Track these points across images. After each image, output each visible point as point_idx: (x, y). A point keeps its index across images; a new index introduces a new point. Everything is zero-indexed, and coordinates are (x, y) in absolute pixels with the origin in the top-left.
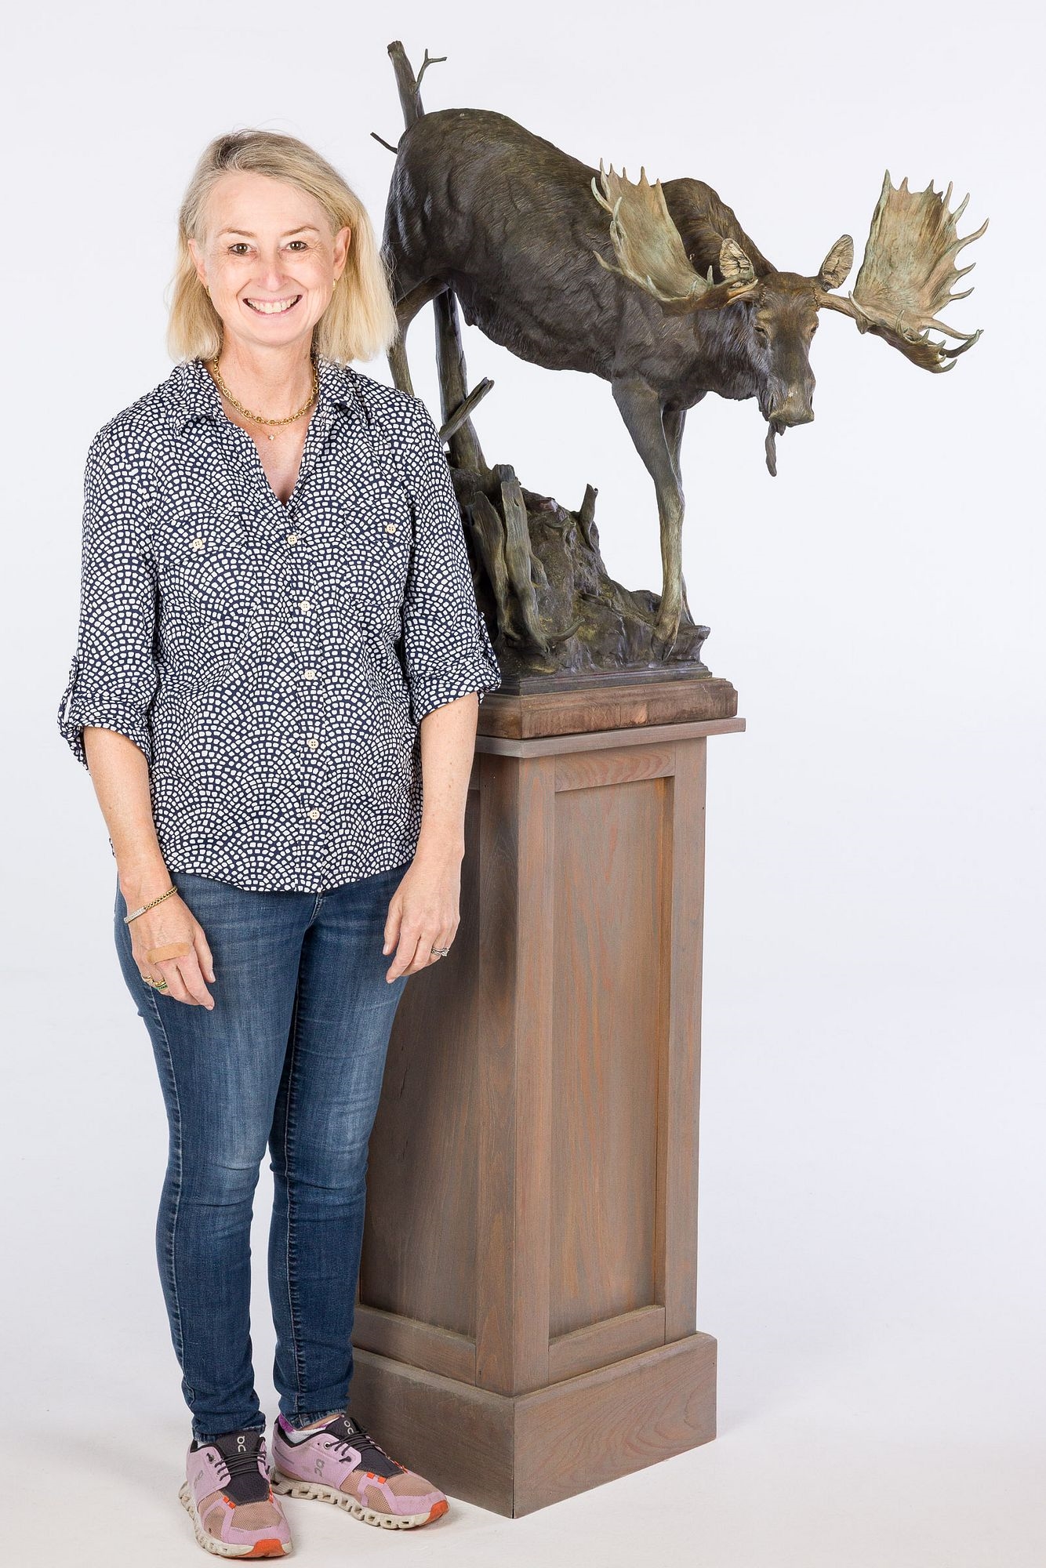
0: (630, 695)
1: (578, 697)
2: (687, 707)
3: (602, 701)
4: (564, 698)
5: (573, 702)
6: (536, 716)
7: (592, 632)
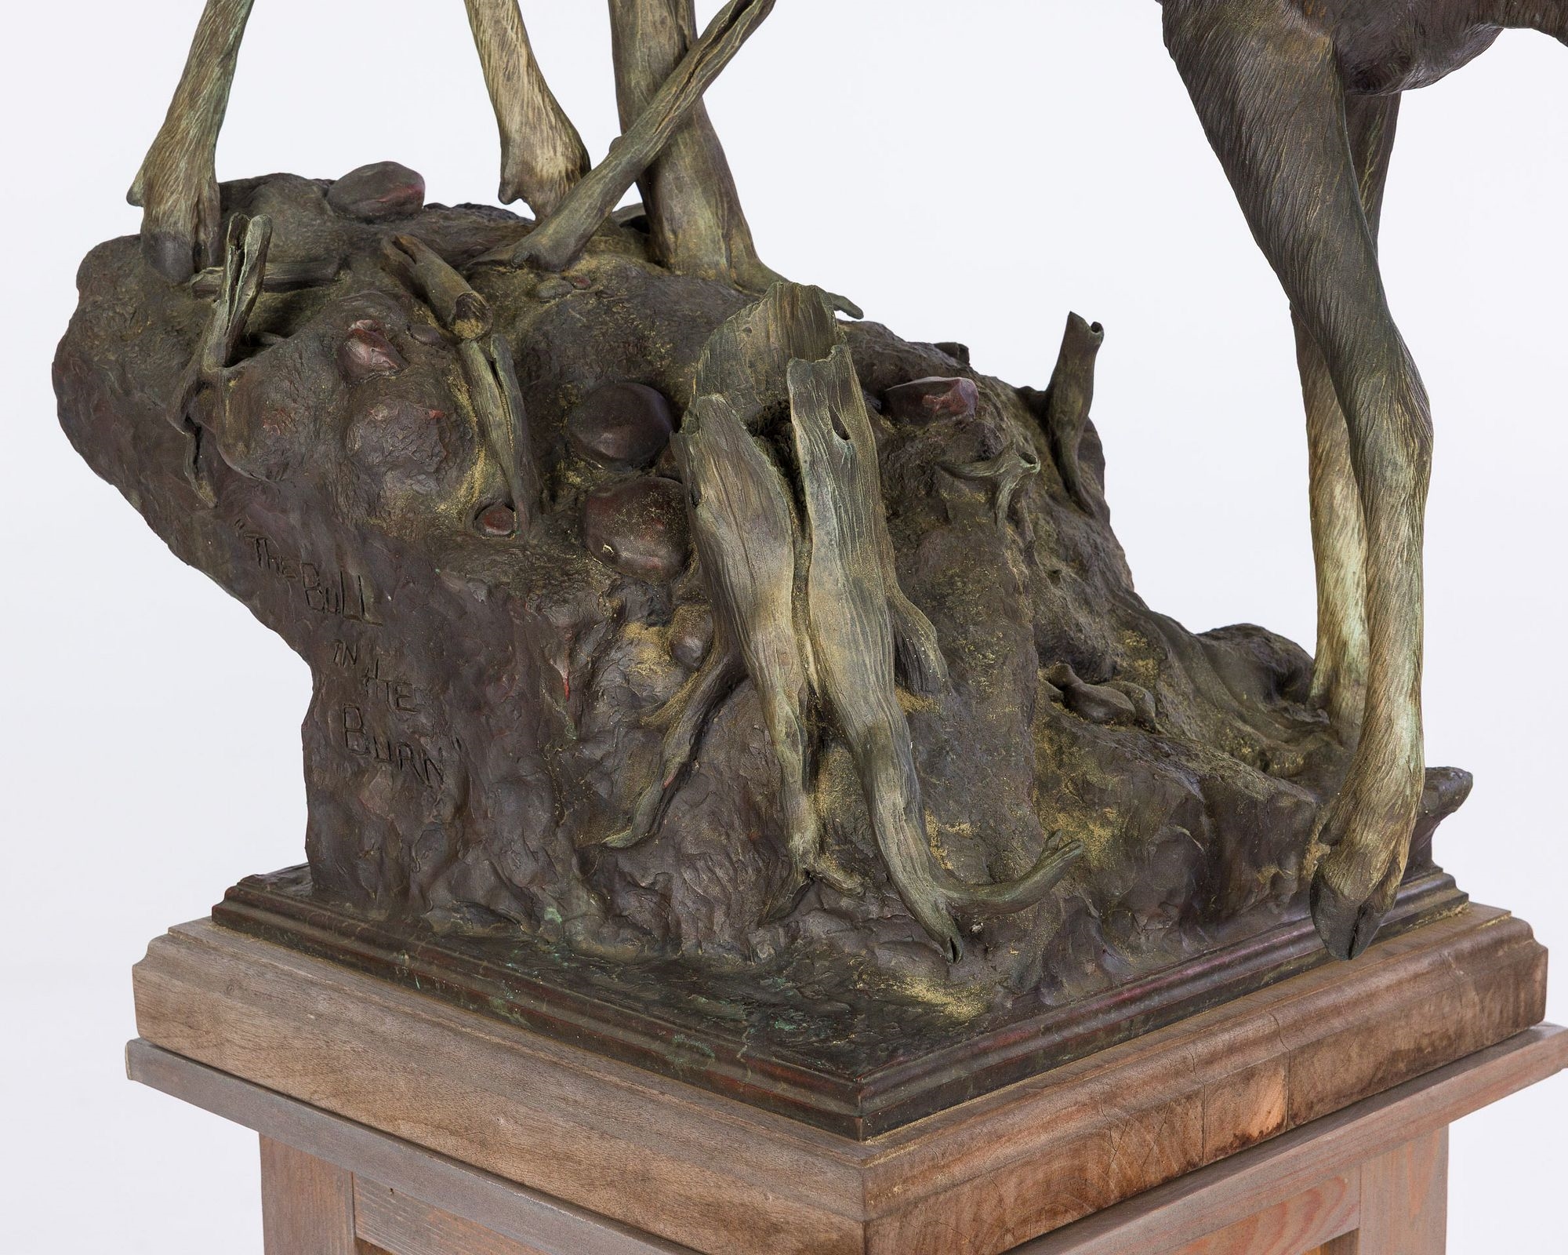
0: (1232, 1049)
1: (1060, 1101)
2: (1403, 1041)
3: (1144, 1097)
4: (1018, 1118)
5: (1046, 1127)
6: (917, 1220)
7: (1102, 833)
